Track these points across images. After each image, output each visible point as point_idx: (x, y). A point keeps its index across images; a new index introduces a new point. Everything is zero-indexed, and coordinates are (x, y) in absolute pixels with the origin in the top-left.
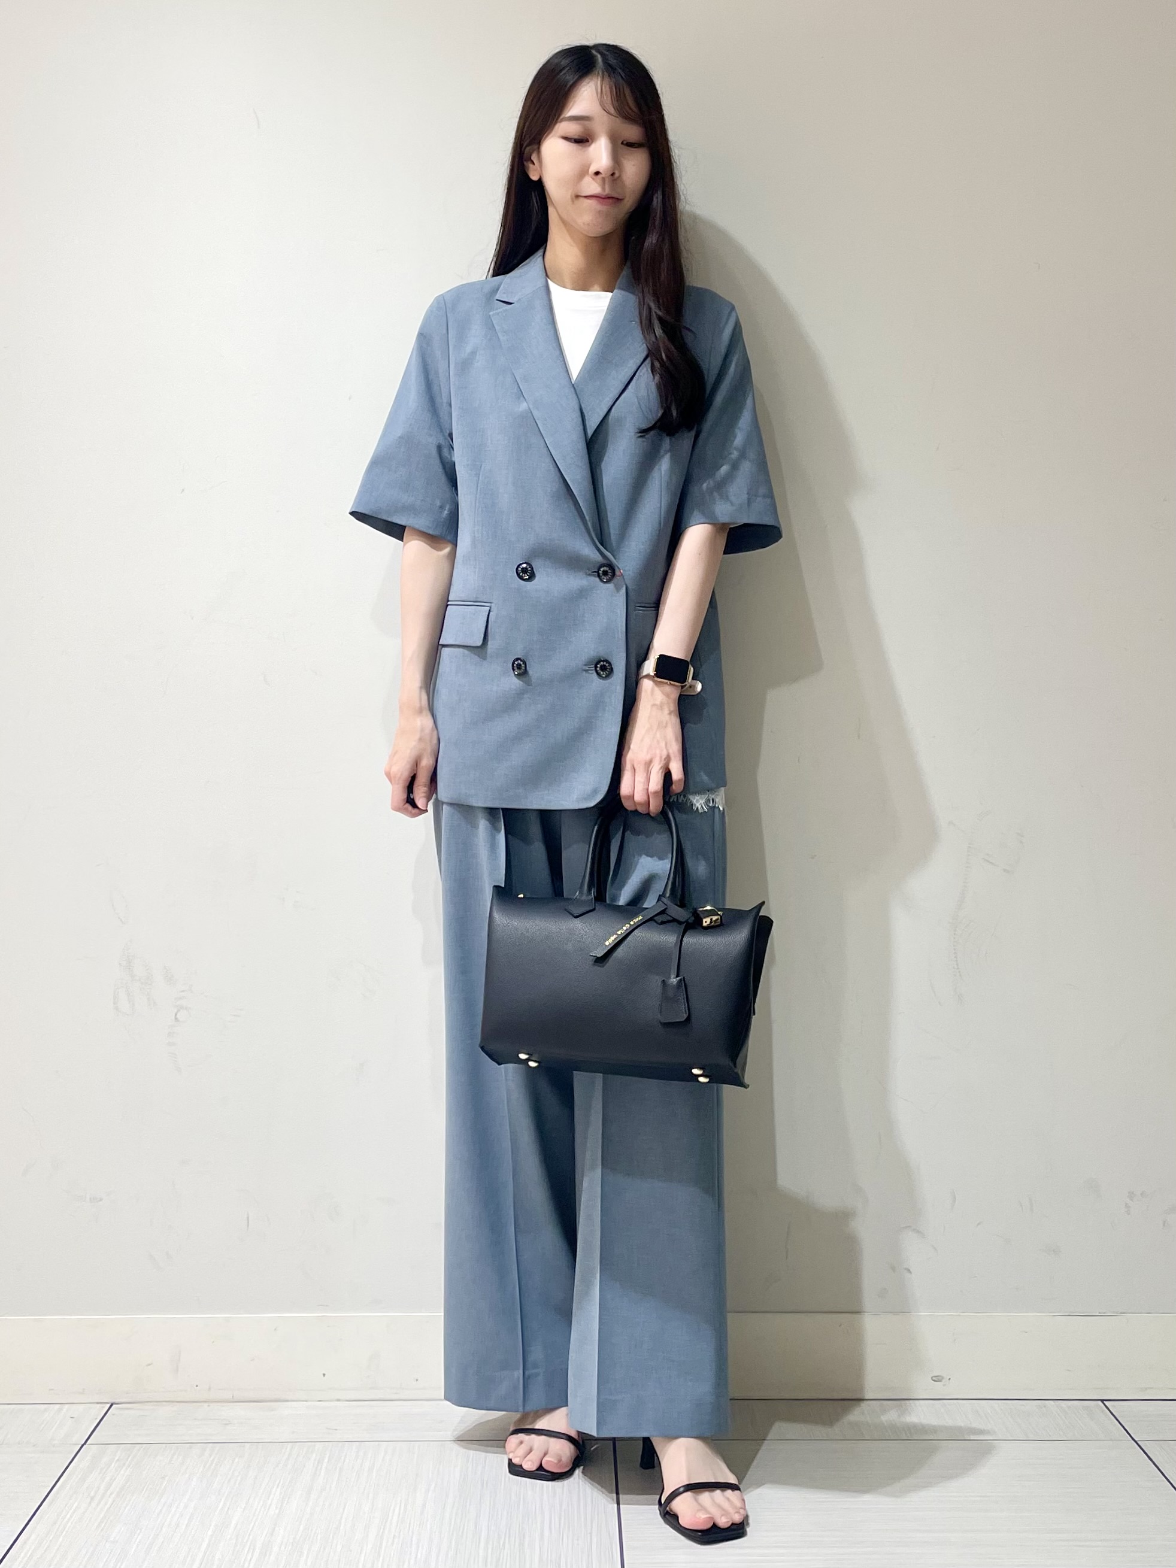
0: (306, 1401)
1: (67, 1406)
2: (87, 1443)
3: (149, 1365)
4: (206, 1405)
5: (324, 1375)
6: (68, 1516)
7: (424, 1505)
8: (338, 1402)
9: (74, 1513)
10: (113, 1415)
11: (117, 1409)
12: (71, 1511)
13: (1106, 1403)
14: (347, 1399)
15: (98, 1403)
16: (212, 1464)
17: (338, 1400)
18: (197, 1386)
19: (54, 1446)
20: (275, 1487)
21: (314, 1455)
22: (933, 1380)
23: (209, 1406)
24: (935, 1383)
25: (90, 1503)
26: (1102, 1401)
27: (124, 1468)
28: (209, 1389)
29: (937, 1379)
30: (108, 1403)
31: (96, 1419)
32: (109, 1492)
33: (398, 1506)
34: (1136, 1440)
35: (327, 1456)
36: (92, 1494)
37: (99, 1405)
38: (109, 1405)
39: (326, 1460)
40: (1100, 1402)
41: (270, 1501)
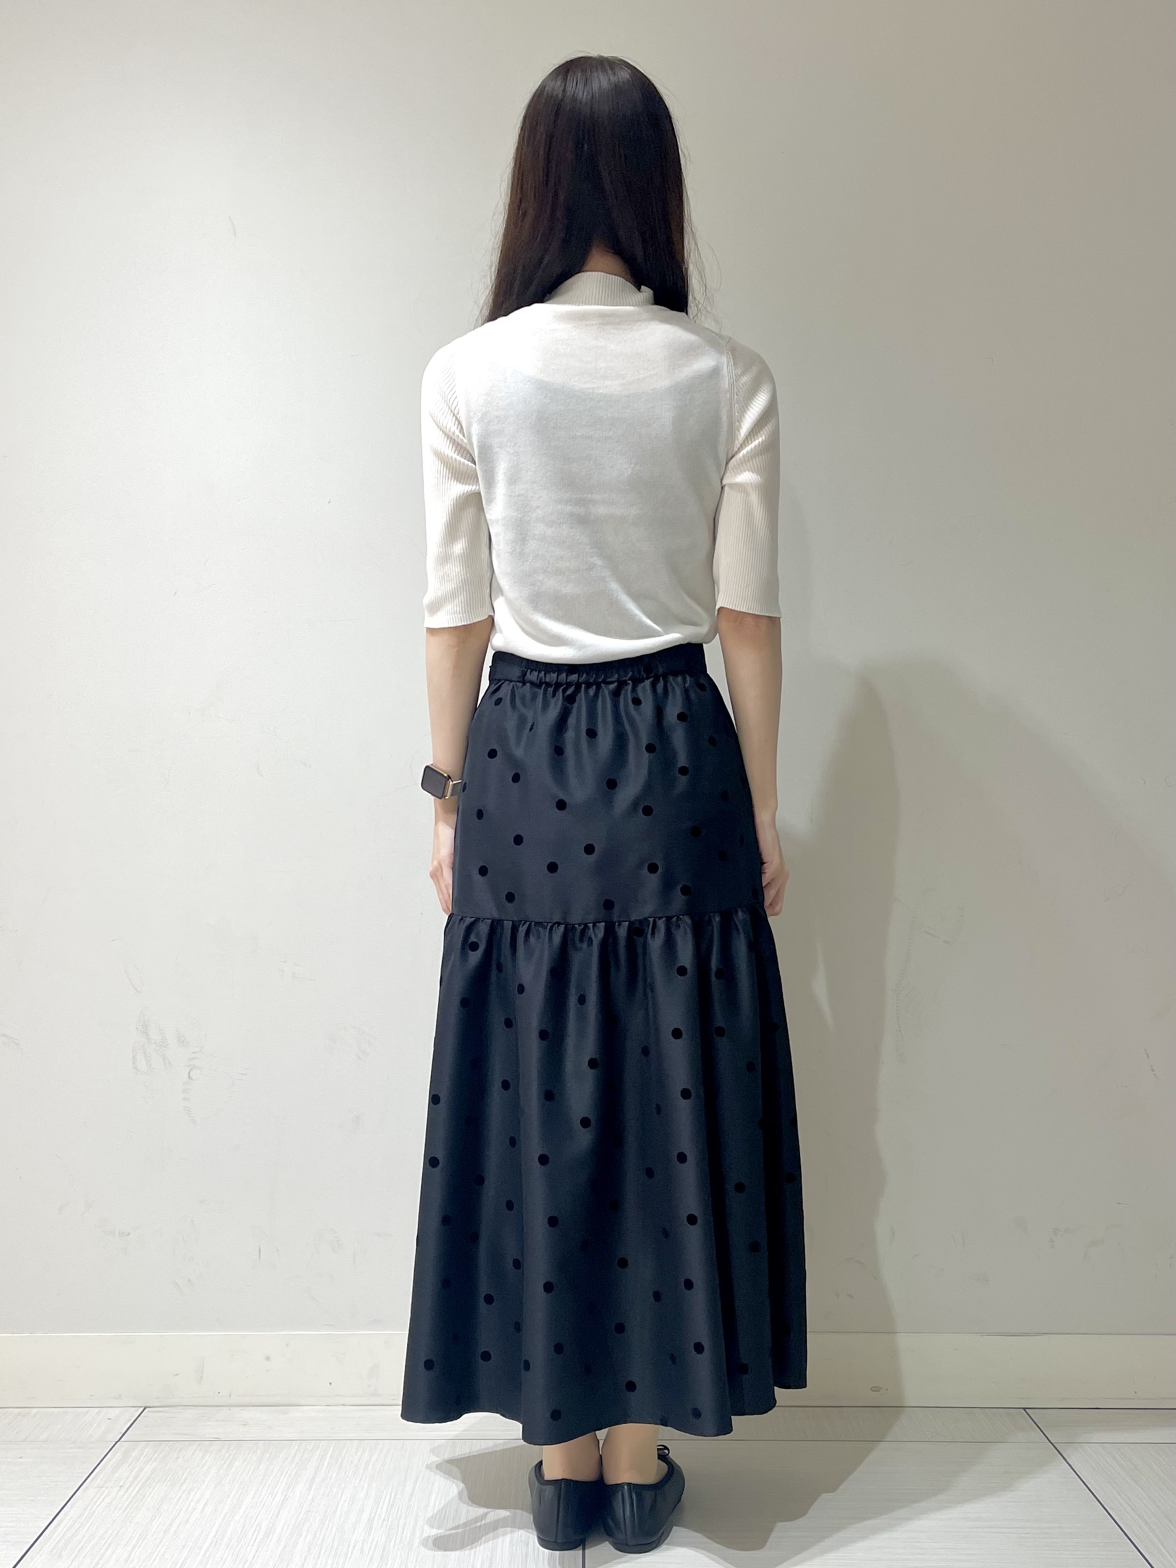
0: (315, 1406)
1: (105, 1410)
2: (121, 1440)
3: (177, 1375)
4: (227, 1408)
5: (331, 1384)
6: (101, 1499)
7: (412, 1494)
8: (342, 1407)
9: (104, 1499)
10: (146, 1417)
11: (149, 1411)
12: (103, 1497)
13: (1026, 1410)
14: (351, 1404)
15: (132, 1407)
16: (227, 1459)
17: (344, 1405)
18: (219, 1393)
19: (91, 1443)
20: (283, 1476)
21: (319, 1451)
22: (872, 1390)
23: (230, 1410)
24: (872, 1392)
25: (119, 1490)
26: (1025, 1409)
27: (152, 1460)
28: (230, 1396)
29: (875, 1389)
30: (142, 1407)
31: (130, 1420)
32: (136, 1482)
33: (389, 1495)
34: (1052, 1442)
35: (331, 1451)
36: (121, 1484)
37: (134, 1409)
38: (141, 1409)
39: (329, 1456)
40: (1023, 1410)
41: (276, 1490)
